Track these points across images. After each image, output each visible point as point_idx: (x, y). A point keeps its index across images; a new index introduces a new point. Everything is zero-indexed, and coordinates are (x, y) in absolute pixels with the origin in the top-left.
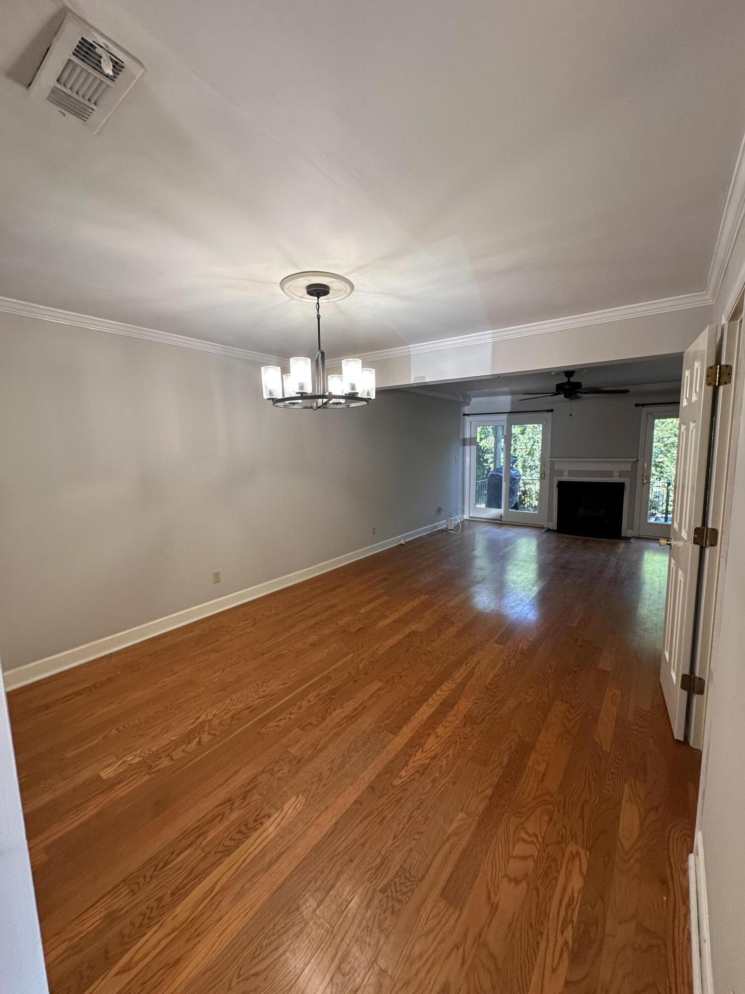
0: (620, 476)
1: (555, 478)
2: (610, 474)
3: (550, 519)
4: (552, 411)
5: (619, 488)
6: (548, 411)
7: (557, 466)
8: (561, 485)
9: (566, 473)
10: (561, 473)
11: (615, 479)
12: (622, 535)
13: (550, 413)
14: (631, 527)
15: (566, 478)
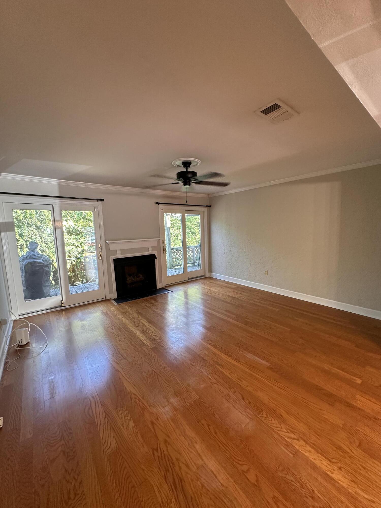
0: (152, 250)
1: (111, 257)
2: (147, 249)
3: (111, 291)
4: (103, 200)
5: (152, 257)
6: (98, 200)
7: (112, 248)
8: (116, 261)
9: (119, 252)
10: (115, 252)
11: (150, 252)
12: (158, 288)
13: (100, 202)
14: (161, 282)
15: (119, 256)
